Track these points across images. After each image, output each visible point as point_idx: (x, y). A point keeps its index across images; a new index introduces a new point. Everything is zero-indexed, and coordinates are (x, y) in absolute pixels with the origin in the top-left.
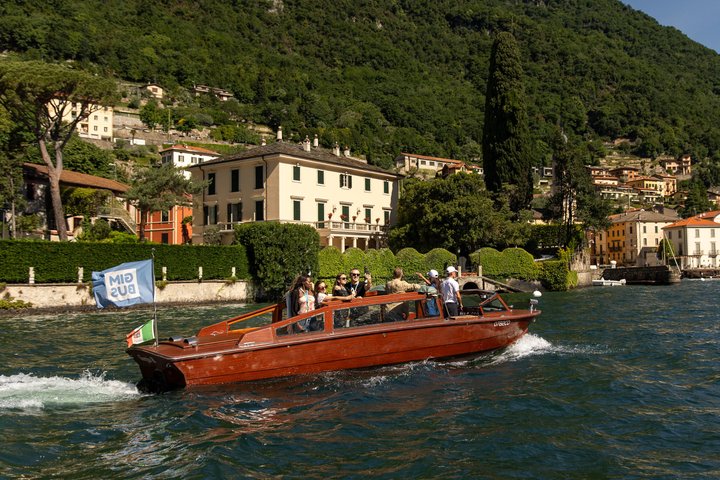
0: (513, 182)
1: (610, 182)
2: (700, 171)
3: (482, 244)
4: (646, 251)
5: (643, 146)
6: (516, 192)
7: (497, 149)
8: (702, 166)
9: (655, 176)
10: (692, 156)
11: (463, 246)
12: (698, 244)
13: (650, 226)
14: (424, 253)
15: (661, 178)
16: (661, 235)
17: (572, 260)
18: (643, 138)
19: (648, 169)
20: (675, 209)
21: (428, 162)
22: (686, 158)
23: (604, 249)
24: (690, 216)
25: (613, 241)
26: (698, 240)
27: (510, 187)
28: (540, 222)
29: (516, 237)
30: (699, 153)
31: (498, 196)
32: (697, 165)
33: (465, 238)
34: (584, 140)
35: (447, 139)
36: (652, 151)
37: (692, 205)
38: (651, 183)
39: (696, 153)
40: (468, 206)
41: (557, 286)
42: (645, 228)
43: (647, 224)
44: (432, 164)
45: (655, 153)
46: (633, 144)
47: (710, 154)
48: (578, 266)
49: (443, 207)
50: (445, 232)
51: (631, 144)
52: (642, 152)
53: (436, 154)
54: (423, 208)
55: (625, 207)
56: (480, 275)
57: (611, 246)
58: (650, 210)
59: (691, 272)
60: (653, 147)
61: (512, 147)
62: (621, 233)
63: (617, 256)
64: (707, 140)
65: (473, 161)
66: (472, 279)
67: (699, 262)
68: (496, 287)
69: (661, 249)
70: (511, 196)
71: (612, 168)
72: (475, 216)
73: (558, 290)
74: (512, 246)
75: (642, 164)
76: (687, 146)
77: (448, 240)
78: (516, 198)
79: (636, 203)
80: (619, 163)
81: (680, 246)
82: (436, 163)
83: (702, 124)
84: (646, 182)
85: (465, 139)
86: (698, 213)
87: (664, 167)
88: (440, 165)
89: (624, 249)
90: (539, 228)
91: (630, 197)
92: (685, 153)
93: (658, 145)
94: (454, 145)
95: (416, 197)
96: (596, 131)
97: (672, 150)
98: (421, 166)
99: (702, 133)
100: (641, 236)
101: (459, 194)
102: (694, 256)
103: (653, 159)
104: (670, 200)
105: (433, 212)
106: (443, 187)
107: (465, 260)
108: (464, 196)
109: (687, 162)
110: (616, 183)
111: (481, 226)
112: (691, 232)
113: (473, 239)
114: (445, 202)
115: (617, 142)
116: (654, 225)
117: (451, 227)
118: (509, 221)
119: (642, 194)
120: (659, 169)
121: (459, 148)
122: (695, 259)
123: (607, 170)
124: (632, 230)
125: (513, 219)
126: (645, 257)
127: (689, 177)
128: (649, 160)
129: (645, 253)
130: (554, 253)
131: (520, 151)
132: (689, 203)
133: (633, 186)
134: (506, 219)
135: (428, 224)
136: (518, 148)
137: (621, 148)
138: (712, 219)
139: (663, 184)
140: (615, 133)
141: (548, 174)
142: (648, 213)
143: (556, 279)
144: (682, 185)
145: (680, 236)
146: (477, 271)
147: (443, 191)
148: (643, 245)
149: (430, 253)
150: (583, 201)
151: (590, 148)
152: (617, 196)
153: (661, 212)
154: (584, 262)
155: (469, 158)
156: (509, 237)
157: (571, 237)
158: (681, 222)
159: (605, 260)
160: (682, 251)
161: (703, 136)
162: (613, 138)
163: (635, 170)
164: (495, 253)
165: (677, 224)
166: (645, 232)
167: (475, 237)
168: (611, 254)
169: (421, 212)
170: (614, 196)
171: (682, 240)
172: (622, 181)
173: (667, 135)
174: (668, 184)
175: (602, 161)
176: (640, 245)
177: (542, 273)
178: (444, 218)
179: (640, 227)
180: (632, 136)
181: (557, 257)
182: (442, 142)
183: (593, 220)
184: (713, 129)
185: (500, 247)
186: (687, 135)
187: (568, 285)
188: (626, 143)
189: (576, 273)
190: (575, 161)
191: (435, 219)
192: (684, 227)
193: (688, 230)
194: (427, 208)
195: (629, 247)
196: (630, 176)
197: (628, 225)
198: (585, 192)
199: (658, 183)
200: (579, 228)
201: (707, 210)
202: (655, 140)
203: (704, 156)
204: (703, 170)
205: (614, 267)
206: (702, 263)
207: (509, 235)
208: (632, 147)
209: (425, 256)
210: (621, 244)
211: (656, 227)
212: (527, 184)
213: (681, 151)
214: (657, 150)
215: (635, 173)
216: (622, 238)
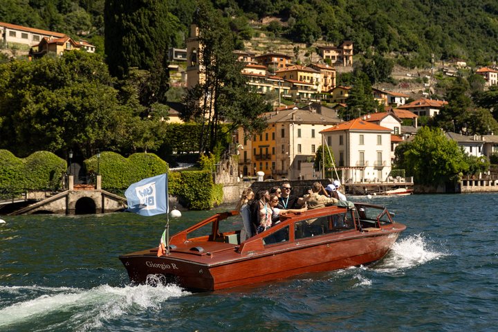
0: (144, 66)
1: (256, 72)
2: (364, 63)
3: (101, 146)
4: (300, 160)
5: (298, 27)
6: (148, 79)
7: (125, 23)
8: (366, 56)
9: (311, 66)
10: (355, 43)
11: (76, 148)
12: (362, 153)
13: (306, 129)
14: (23, 157)
15: (317, 69)
16: (318, 141)
17: (217, 170)
18: (298, 18)
19: (302, 57)
20: (334, 108)
21: (19, 33)
22: (348, 45)
23: (249, 156)
24: (352, 118)
25: (261, 147)
26: (362, 148)
27: (140, 73)
28: (175, 120)
29: (146, 139)
30: (363, 40)
31: (124, 84)
32: (360, 55)
33: (79, 139)
34: (225, 15)
35: (45, 4)
36: (308, 35)
37: (354, 104)
38: (306, 74)
39: (360, 41)
40: (84, 95)
41: (199, 203)
42: (299, 130)
43: (303, 127)
44: (24, 36)
45: (312, 37)
46: (285, 24)
47: (376, 43)
48: (224, 178)
49: (51, 95)
50: (52, 130)
51: (283, 24)
52: (296, 36)
53: (30, 23)
54: (23, 96)
55: (275, 104)
56: (99, 187)
57: (258, 152)
58: (306, 108)
59: (353, 187)
60: (309, 30)
61: (144, 21)
62: (270, 136)
63: (264, 166)
64: (372, 24)
65: (80, 35)
66: (88, 193)
67: (363, 174)
68: (120, 204)
69: (319, 159)
70: (142, 85)
71: (259, 53)
72: (93, 109)
73: (199, 209)
74: (140, 150)
75: (296, 50)
76: (349, 31)
77: (55, 140)
78: (147, 87)
79: (287, 99)
80: (268, 48)
81: (341, 154)
82: (30, 36)
83: (367, 5)
84: (300, 74)
85: (69, 6)
86: (362, 114)
87: (321, 55)
88: (36, 38)
89: (273, 157)
90: (176, 127)
91: (281, 91)
92: (347, 39)
93: (315, 28)
94: (55, 13)
95: (13, 81)
96: (240, 6)
97: (331, 35)
98: (9, 39)
99: (368, 16)
100: (294, 141)
101: (73, 79)
102: (357, 167)
103: (309, 45)
104: (328, 98)
105: (37, 102)
106: (51, 69)
107: (78, 167)
108: (80, 82)
109: (348, 51)
110: (263, 73)
111: (100, 123)
112: (354, 138)
113: (89, 139)
114: (53, 89)
115: (266, 21)
116: (310, 127)
117: (60, 123)
118: (138, 118)
119: (295, 88)
120: (315, 58)
121: (62, 17)
122: (358, 171)
123: (252, 56)
124: (284, 133)
125: (143, 115)
126: (299, 169)
127: (351, 69)
128: (304, 46)
129: (299, 162)
130: (194, 161)
131: (155, 26)
132: (351, 102)
133: (284, 78)
134: (135, 115)
135: (29, 118)
136: (152, 23)
137: (270, 29)
138: (377, 122)
139: (320, 77)
140: (264, 9)
141: (179, 57)
142: (303, 113)
143: (197, 194)
144: (342, 79)
145: (341, 143)
146: (94, 182)
147: (50, 74)
148: (296, 153)
149: (32, 157)
150: (233, 95)
151: (233, 27)
152: (265, 90)
153: (319, 112)
154: (231, 174)
155: (75, 30)
156: (138, 138)
157: (216, 141)
158: (344, 125)
159: (249, 170)
160: (343, 161)
161: (368, 19)
162: (261, 16)
163: (287, 58)
164: (119, 159)
165: (338, 128)
166: (299, 135)
167: (93, 137)
168: (258, 163)
169: (19, 102)
170: (261, 90)
171: (343, 147)
172: (271, 71)
173: (326, 16)
174: (325, 77)
175: (247, 44)
176: (293, 153)
177: (179, 186)
178: (51, 110)
179: (293, 129)
180: (284, 14)
181: (199, 166)
182: (39, 7)
183: (243, 120)
184: (380, 11)
185: (126, 151)
186: (349, 18)
187: (212, 203)
188: (276, 23)
189: (221, 186)
190: (224, 43)
191: (39, 112)
192: (347, 131)
193: (351, 134)
194: (28, 97)
195: (279, 155)
196: (280, 65)
197: (279, 127)
198: (234, 84)
199: (315, 76)
200: (225, 130)
201: (372, 112)
202: (311, 21)
203: (368, 43)
204: (368, 61)
205: (261, 179)
206: (366, 177)
207: (138, 136)
208: (284, 29)
209: (24, 160)
210: (270, 151)
211: (313, 131)
212: (162, 69)
213: (342, 37)
214: (314, 34)
215: (287, 62)
216: (271, 143)
